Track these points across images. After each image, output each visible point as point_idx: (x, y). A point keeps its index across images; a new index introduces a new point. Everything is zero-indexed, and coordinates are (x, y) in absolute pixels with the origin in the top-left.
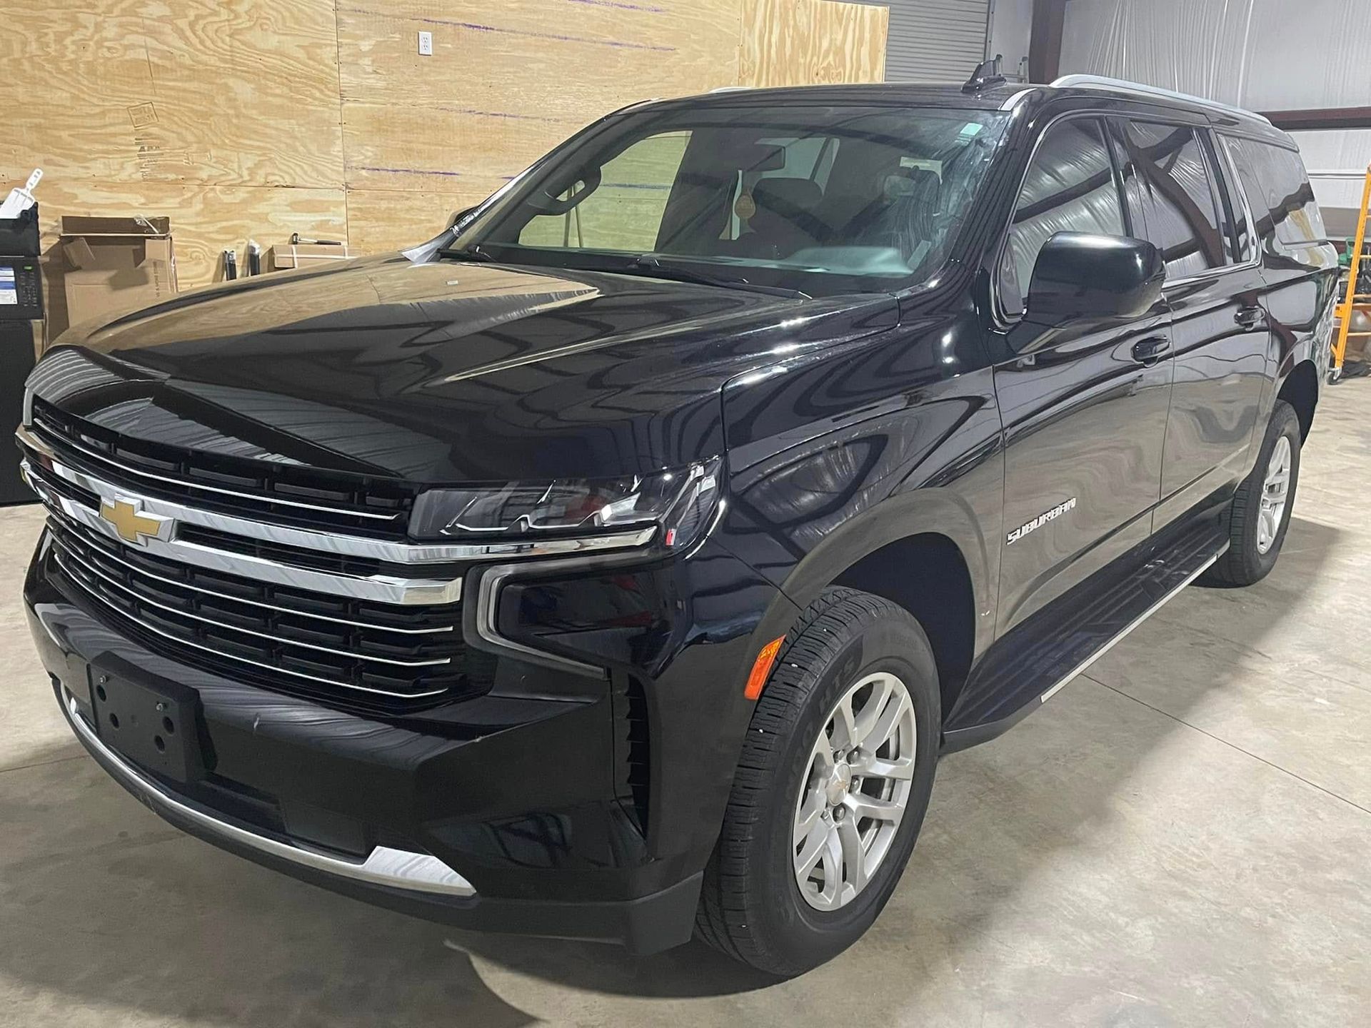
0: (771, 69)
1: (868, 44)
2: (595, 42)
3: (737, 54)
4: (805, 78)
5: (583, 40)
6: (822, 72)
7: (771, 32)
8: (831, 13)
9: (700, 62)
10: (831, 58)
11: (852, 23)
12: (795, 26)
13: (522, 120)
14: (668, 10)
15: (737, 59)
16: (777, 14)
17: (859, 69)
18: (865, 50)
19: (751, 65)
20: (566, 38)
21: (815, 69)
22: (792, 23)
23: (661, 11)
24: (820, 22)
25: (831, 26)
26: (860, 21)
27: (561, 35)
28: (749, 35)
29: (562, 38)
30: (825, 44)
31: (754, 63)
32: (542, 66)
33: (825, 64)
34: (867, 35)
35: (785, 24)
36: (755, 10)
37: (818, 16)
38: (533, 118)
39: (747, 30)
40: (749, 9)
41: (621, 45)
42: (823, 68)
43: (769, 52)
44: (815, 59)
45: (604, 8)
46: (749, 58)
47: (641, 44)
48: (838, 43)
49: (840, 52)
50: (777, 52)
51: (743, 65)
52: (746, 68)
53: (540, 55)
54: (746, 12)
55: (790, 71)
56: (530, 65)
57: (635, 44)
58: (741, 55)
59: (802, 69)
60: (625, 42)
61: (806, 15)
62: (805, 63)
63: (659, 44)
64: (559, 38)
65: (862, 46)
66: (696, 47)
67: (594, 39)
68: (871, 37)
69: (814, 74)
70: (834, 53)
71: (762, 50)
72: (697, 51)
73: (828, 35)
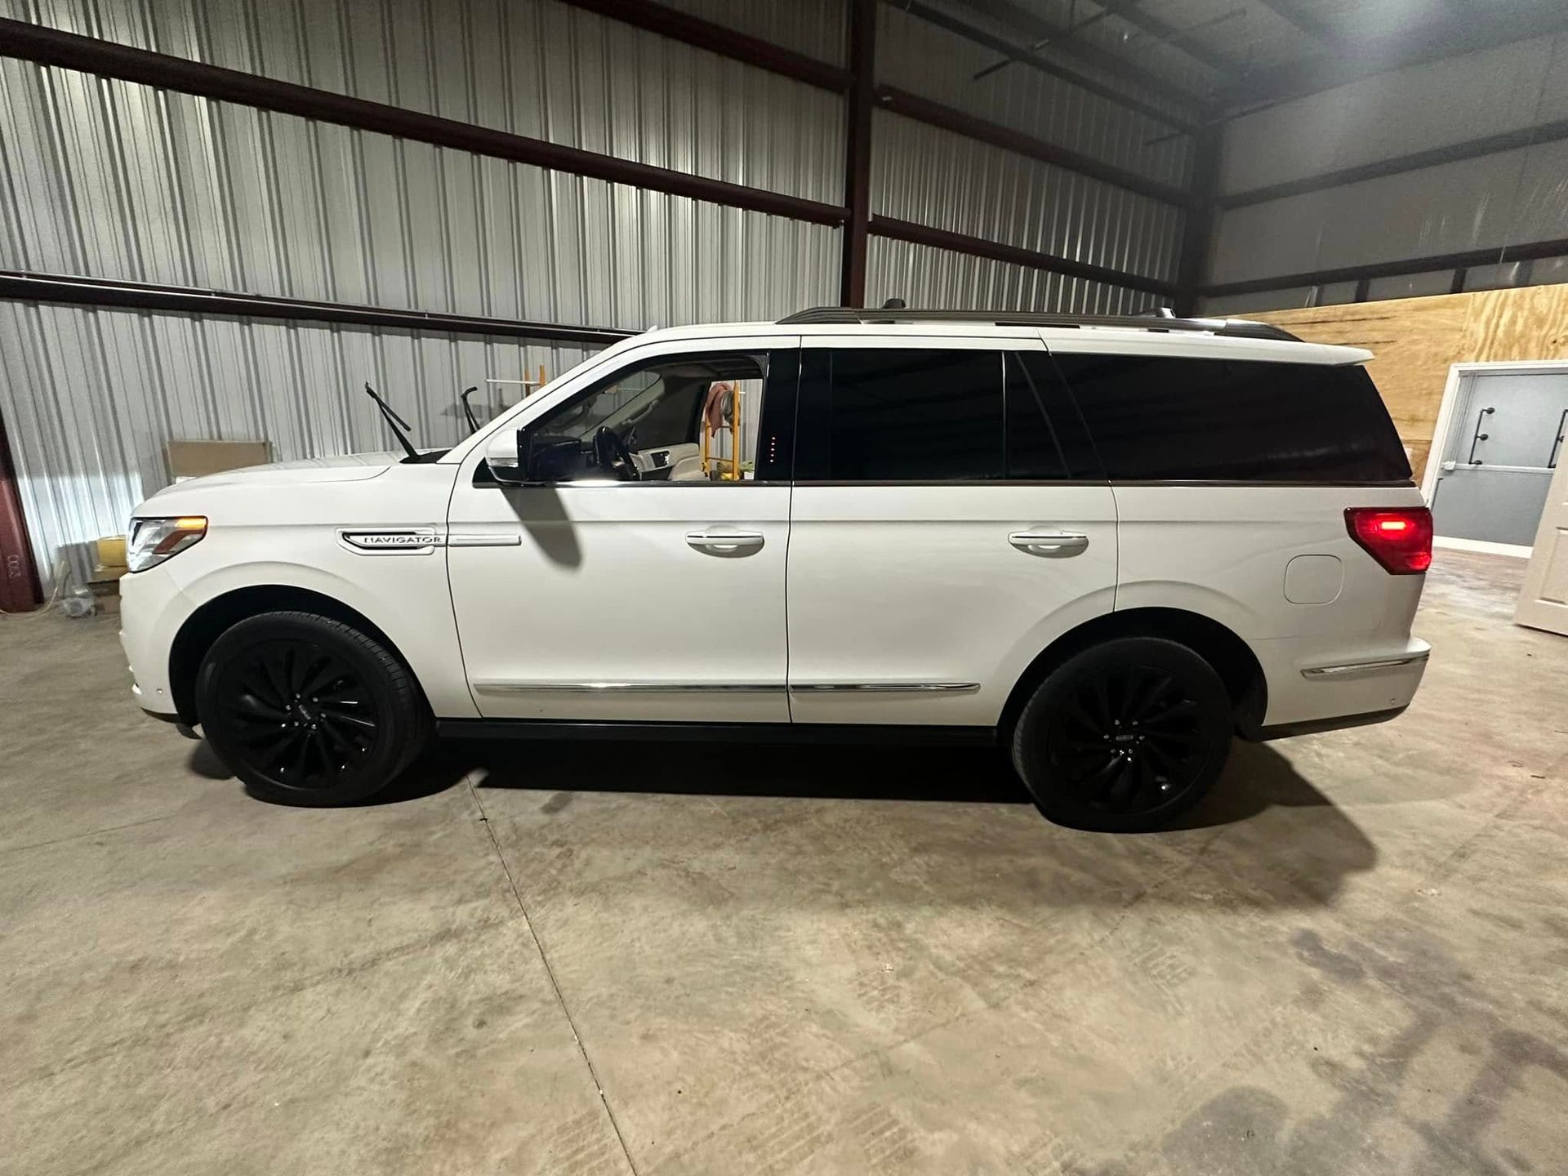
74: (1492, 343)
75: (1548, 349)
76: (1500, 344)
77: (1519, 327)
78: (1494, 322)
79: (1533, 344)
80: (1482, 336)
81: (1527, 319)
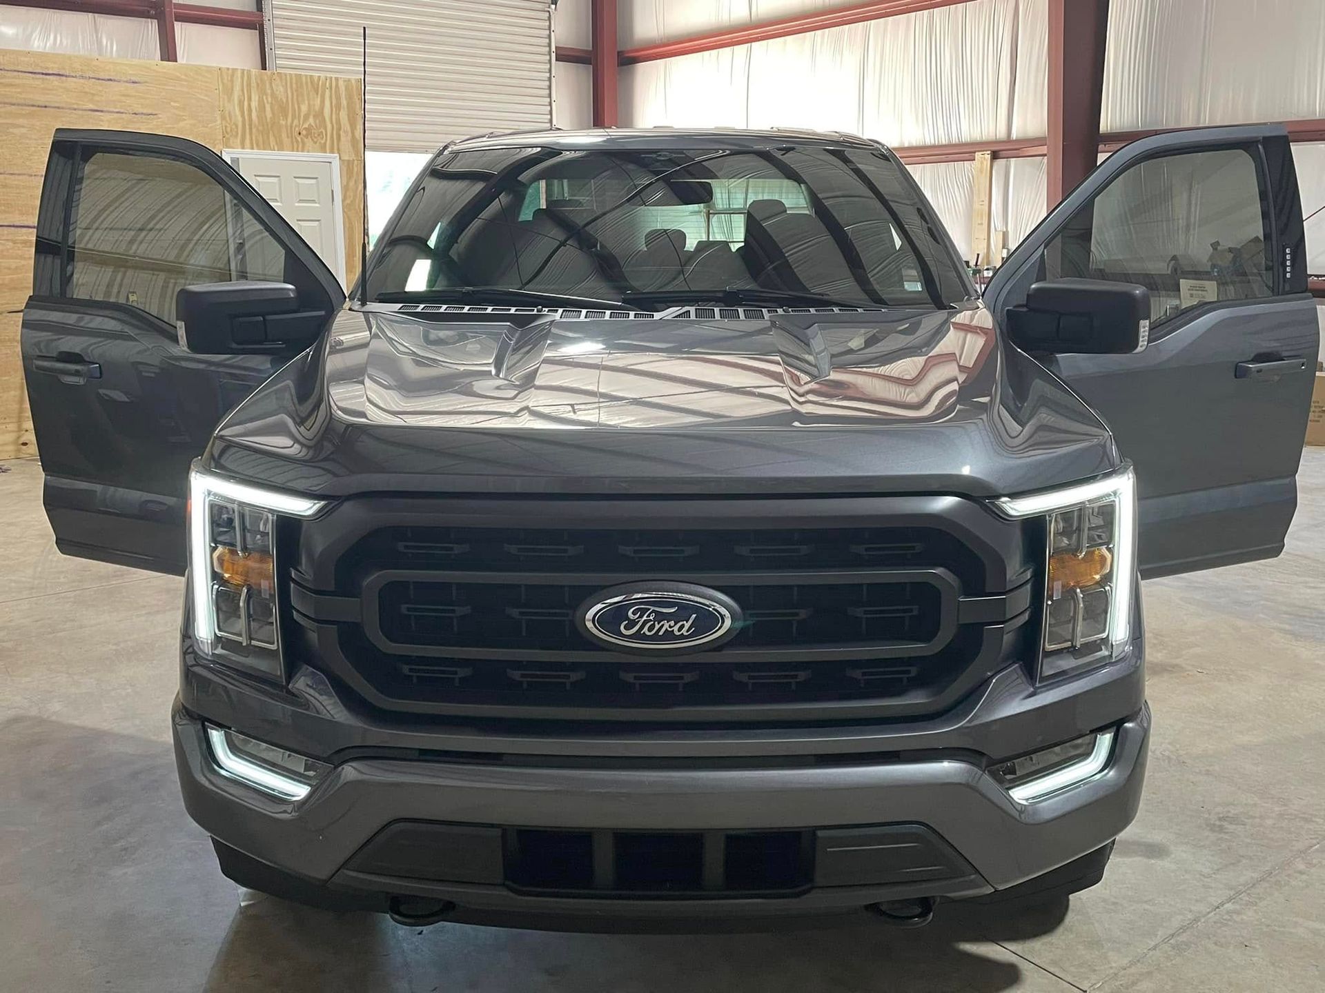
0: (254, 130)
1: (346, 110)
2: (75, 109)
3: (219, 118)
4: (288, 137)
5: (63, 108)
6: (304, 132)
7: (250, 99)
8: (307, 83)
9: (181, 124)
10: (311, 120)
11: (327, 92)
12: (273, 94)
13: (8, 176)
14: (146, 82)
15: (219, 122)
16: (254, 84)
17: (339, 129)
18: (343, 115)
19: (234, 127)
20: (46, 107)
21: (297, 129)
22: (269, 92)
23: (139, 83)
24: (297, 91)
25: (308, 95)
26: (336, 92)
27: (40, 103)
28: (229, 101)
29: (42, 107)
30: (304, 108)
31: (237, 127)
32: (24, 130)
33: (306, 126)
34: (344, 102)
35: (262, 92)
36: (232, 81)
37: (294, 86)
38: (19, 174)
39: (226, 97)
40: (225, 81)
41: (102, 111)
42: (305, 129)
43: (250, 115)
44: (296, 122)
45: (82, 81)
46: (231, 120)
47: (122, 111)
48: (317, 108)
49: (319, 115)
50: (258, 117)
51: (226, 127)
52: (229, 129)
53: (21, 121)
54: (223, 83)
55: (273, 132)
56: (11, 130)
57: (117, 110)
58: (223, 118)
59: (284, 130)
60: (105, 109)
61: (283, 86)
62: (286, 126)
63: (141, 110)
64: (38, 106)
65: (340, 110)
66: (177, 112)
67: (75, 106)
68: (348, 104)
69: (296, 134)
70: (314, 116)
71: (243, 115)
72: (179, 115)
73: (306, 102)
74: (251, 129)
75: (297, 141)
76: (258, 130)
77: (269, 114)
78: (246, 103)
79: (284, 135)
80: (240, 119)
81: (272, 103)
